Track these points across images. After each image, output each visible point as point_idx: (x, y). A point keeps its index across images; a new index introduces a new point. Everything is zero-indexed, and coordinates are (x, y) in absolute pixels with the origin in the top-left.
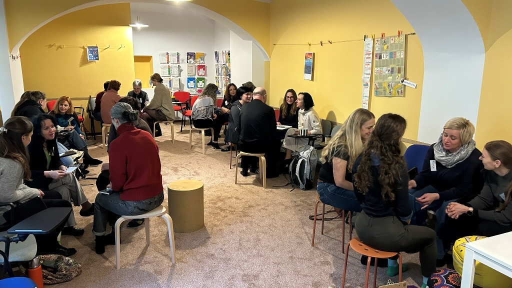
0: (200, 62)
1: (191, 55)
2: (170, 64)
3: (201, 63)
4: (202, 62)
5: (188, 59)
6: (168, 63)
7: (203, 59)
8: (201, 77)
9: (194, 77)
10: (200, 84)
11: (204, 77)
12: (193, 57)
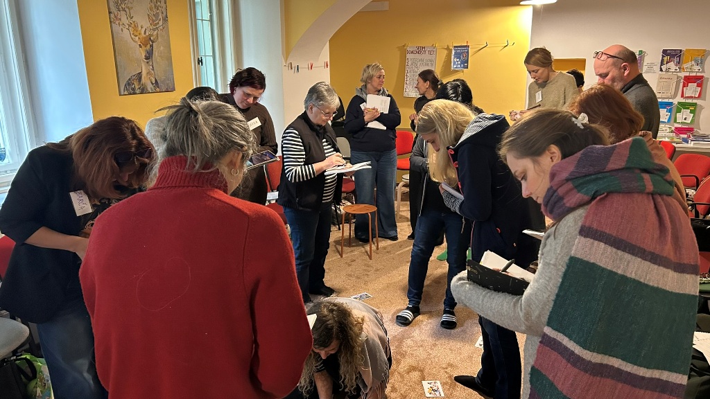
0: (691, 68)
1: (671, 55)
3: (696, 70)
4: (696, 68)
5: (662, 64)
7: (701, 63)
8: (690, 101)
9: (671, 101)
10: (684, 117)
11: (695, 101)
12: (676, 60)
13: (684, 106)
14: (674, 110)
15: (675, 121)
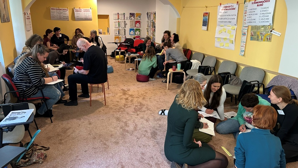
0: (137, 19)
1: (132, 15)
2: (119, 20)
3: (139, 19)
5: (130, 17)
6: (118, 19)
7: (140, 17)
8: (138, 28)
9: (133, 28)
10: (137, 33)
11: (139, 28)
12: (133, 16)
13: (137, 30)
14: (135, 31)
15: (135, 34)
